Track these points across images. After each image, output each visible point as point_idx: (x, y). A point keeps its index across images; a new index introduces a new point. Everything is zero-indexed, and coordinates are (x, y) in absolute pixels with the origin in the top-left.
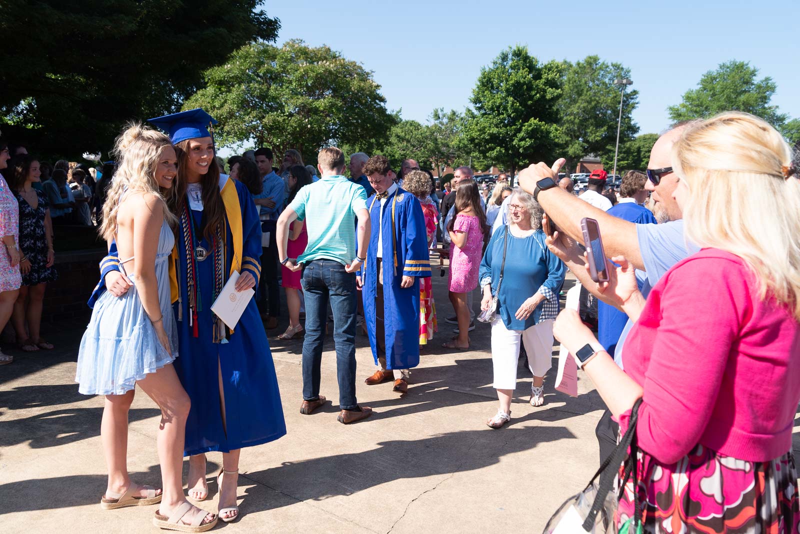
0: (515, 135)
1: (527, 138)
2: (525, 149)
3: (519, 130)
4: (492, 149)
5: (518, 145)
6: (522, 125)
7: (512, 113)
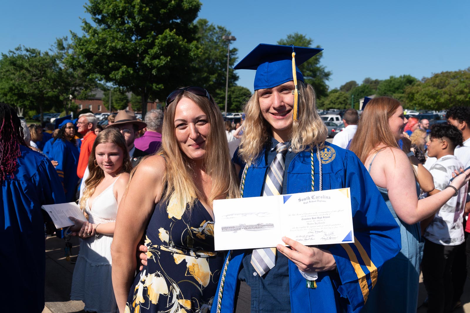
0: (146, 52)
1: (161, 55)
2: (160, 69)
3: (151, 45)
4: (117, 68)
5: (151, 64)
6: (155, 38)
7: (141, 21)
